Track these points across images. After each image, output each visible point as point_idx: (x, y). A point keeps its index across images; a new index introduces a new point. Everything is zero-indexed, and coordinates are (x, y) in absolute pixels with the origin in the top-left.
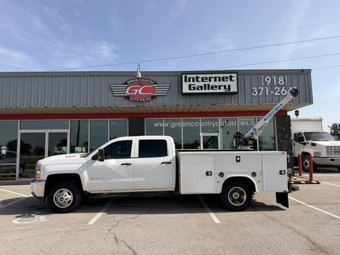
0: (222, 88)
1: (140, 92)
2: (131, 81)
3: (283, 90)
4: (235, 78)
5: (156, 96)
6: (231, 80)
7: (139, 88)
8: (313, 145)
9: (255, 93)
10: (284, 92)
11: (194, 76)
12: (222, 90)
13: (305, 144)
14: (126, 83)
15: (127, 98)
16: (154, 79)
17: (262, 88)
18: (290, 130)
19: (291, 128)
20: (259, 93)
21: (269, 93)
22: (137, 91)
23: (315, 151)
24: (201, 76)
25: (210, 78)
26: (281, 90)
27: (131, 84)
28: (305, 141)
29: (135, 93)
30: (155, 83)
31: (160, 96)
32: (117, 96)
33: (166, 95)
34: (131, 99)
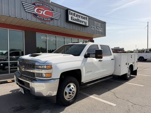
0: (84, 22)
1: (44, 14)
2: (37, 4)
4: (88, 19)
5: (54, 19)
6: (87, 20)
7: (43, 11)
11: (74, 12)
12: (84, 24)
14: (34, 4)
15: (35, 15)
16: (52, 7)
17: (94, 27)
21: (96, 29)
22: (42, 12)
24: (76, 13)
25: (80, 16)
26: (99, 29)
27: (38, 6)
29: (41, 13)
30: (53, 10)
31: (55, 19)
32: (28, 12)
33: (58, 20)
34: (38, 16)
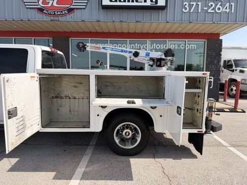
0: (148, 1)
1: (55, 4)
3: (218, 6)
5: (74, 9)
8: (242, 71)
9: (186, 9)
10: (219, 9)
12: (148, 3)
13: (233, 71)
15: (41, 10)
17: (195, 4)
18: (220, 55)
19: (222, 53)
20: (190, 10)
21: (202, 9)
22: (51, 2)
23: (243, 78)
26: (216, 5)
28: (234, 68)
29: (50, 5)
31: (77, 9)
32: (30, 8)
33: (84, 9)
34: (45, 11)
